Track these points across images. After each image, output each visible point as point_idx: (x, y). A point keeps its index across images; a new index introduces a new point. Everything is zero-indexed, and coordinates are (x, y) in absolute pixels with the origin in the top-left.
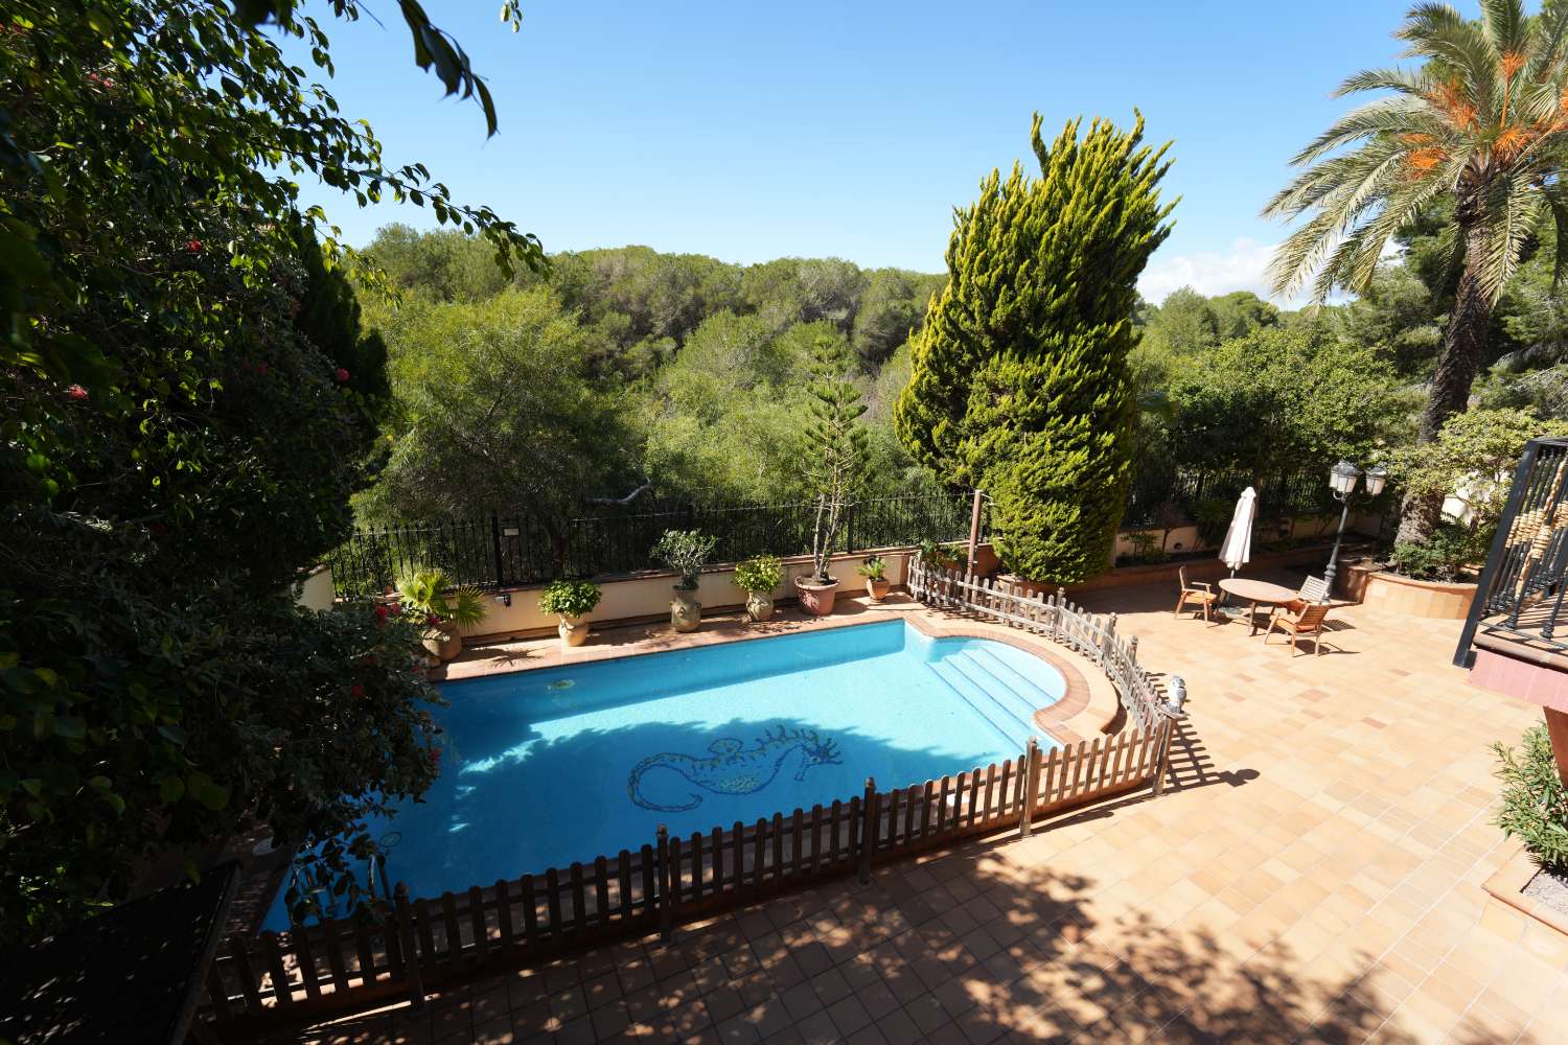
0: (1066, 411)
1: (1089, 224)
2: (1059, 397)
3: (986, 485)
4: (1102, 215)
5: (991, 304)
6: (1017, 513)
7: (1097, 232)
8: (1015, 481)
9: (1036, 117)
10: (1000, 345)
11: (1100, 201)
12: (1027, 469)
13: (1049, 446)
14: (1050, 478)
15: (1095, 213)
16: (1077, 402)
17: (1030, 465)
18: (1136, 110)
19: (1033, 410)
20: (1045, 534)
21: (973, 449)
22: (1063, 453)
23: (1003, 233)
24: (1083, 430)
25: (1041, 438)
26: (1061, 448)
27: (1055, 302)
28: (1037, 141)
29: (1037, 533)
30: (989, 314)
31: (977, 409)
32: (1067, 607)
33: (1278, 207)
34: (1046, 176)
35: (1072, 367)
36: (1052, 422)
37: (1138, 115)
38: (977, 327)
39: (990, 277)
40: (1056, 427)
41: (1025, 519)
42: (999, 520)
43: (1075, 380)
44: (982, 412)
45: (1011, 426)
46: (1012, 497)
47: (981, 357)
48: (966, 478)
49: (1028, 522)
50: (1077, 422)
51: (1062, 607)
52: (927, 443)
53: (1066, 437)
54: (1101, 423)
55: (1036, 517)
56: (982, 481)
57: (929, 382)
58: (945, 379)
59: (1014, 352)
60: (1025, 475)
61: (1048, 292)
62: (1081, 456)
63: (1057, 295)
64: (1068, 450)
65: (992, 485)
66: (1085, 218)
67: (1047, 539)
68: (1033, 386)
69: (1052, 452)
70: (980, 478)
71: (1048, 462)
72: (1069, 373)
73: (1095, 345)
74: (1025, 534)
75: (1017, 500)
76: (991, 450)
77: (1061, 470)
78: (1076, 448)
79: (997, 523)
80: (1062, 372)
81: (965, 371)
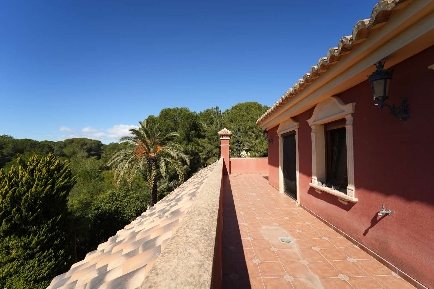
0: (43, 250)
1: (43, 190)
2: (39, 246)
4: (47, 188)
8: (23, 281)
10: (8, 234)
11: (46, 185)
13: (37, 263)
14: (39, 275)
15: (45, 188)
16: (47, 246)
17: (29, 273)
19: (28, 254)
22: (43, 264)
24: (51, 253)
25: (33, 262)
26: (43, 262)
27: (32, 217)
35: (43, 235)
36: (37, 255)
40: (40, 256)
43: (44, 239)
45: (19, 260)
50: (48, 252)
53: (44, 258)
54: (58, 248)
59: (16, 236)
60: (27, 278)
61: (28, 215)
62: (51, 262)
63: (32, 215)
64: (46, 262)
66: (41, 189)
68: (26, 246)
69: (39, 265)
71: (37, 269)
72: (41, 238)
73: (51, 225)
78: (49, 260)
80: (38, 238)
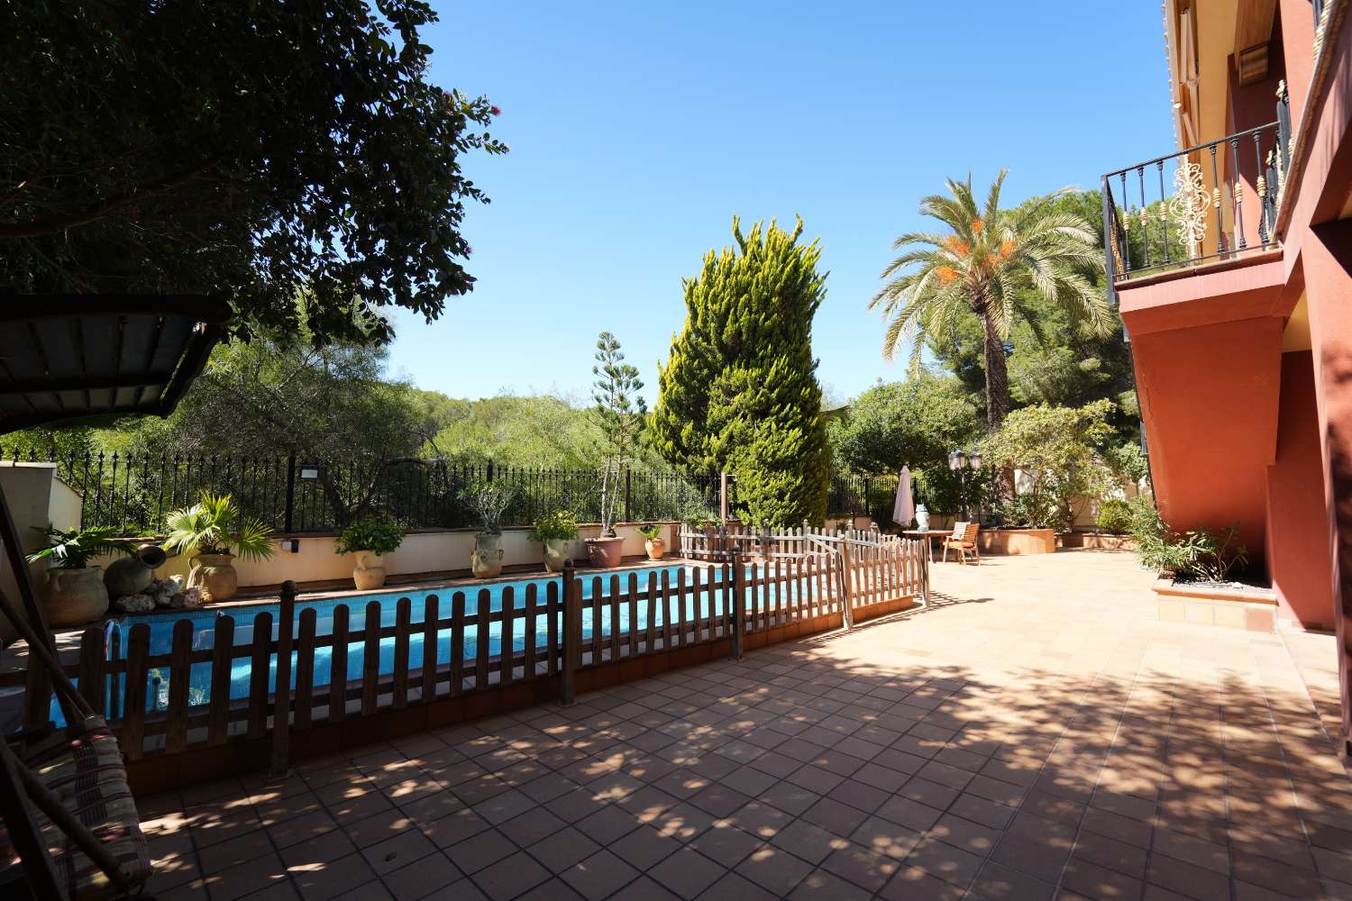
0: (783, 401)
1: (780, 277)
2: (777, 390)
3: (729, 468)
4: (788, 269)
5: (721, 327)
6: (757, 482)
7: (786, 281)
8: (752, 459)
9: (735, 218)
10: (729, 360)
11: (785, 263)
12: (760, 446)
13: (774, 426)
14: (779, 450)
15: (783, 270)
16: (788, 395)
17: (762, 443)
18: (797, 215)
19: (760, 402)
20: (781, 496)
21: (716, 443)
22: (785, 431)
23: (726, 279)
24: (795, 415)
25: (770, 422)
26: (782, 428)
28: (737, 233)
29: (774, 496)
30: (721, 334)
31: (715, 412)
32: (813, 532)
33: (876, 304)
34: (745, 254)
35: (783, 369)
36: (774, 410)
37: (798, 217)
38: (713, 346)
39: (721, 305)
40: (777, 414)
41: (764, 486)
42: (743, 494)
43: (785, 378)
44: (720, 410)
45: (744, 417)
46: (751, 472)
47: (715, 371)
48: (711, 465)
49: (767, 487)
50: (791, 409)
51: (809, 534)
52: (678, 444)
53: (785, 419)
55: (772, 483)
56: (726, 466)
57: (677, 392)
58: (689, 389)
59: (741, 361)
60: (760, 450)
61: (759, 318)
62: (797, 432)
63: (765, 321)
64: (788, 429)
65: (734, 467)
66: (777, 272)
67: (783, 501)
68: (759, 382)
69: (777, 431)
70: (724, 464)
71: (775, 438)
72: (781, 373)
74: (766, 498)
75: (755, 473)
76: (731, 437)
77: (786, 442)
78: (792, 427)
79: (742, 497)
80: (777, 373)
81: (704, 383)
